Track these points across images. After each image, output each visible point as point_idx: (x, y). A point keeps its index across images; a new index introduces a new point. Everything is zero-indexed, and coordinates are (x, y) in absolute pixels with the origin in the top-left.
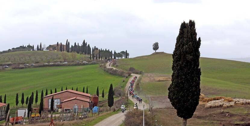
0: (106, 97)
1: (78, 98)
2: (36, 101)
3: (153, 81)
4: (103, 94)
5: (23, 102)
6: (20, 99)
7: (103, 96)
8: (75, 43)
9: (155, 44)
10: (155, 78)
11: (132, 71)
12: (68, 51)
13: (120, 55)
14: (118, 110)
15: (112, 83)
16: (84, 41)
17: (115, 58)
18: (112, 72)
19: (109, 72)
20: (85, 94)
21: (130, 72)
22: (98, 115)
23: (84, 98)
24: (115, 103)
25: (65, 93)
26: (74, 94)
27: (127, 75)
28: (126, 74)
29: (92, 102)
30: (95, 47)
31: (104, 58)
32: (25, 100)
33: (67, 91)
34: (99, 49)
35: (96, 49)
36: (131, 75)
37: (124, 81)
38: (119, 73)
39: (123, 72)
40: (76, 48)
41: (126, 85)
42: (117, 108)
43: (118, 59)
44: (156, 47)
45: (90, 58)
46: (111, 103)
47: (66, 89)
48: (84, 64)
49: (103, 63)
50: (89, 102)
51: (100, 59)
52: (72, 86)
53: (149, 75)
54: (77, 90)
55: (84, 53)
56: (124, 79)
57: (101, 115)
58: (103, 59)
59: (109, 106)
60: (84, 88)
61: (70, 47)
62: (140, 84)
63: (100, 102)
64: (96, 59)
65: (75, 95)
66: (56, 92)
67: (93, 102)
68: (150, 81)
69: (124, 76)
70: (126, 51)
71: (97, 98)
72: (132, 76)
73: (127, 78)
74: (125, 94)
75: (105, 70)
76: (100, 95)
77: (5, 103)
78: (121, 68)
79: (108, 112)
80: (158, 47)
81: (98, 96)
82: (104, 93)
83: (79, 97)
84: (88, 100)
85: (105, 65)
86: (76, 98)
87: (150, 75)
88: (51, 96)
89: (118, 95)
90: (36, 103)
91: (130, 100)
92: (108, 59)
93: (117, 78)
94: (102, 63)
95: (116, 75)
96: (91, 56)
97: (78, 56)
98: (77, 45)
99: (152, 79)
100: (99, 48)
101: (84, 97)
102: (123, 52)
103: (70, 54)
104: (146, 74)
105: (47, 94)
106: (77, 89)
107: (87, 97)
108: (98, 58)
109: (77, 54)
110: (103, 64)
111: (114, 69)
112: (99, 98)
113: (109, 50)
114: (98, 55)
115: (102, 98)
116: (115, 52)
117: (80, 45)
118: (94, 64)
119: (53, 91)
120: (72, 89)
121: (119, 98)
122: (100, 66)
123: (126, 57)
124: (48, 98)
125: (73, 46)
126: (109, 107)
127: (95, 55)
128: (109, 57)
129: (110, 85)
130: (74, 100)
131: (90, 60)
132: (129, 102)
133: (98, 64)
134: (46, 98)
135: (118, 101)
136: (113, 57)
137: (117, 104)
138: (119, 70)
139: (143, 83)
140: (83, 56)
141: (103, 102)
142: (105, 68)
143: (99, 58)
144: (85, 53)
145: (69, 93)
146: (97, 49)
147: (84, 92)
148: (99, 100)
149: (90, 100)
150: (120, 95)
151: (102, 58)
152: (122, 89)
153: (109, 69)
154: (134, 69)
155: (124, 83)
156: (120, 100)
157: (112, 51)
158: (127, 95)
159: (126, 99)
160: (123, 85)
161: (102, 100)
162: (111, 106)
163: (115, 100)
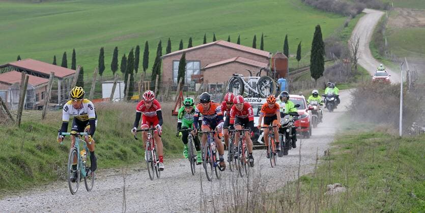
0: (306, 60)
1: (240, 60)
2: (146, 66)
3: (414, 27)
4: (298, 52)
5: (114, 67)
6: (108, 61)
7: (299, 58)
10: (420, 19)
11: (364, 3)
15: (320, 24)
18: (318, 6)
19: (313, 4)
20: (257, 51)
21: (362, 4)
23: (254, 61)
25: (211, 48)
26: (232, 50)
27: (354, 11)
28: (352, 8)
29: (272, 70)
32: (119, 63)
33: (215, 44)
36: (363, 11)
37: (346, 25)
38: (336, 7)
39: (345, 5)
41: (351, 34)
46: (317, 70)
47: (215, 40)
50: (265, 70)
52: (227, 35)
53: (405, 13)
54: (239, 43)
56: (348, 21)
59: (313, 76)
60: (255, 37)
62: (384, 32)
63: (291, 70)
65: (235, 52)
66: (190, 46)
67: (275, 69)
68: (407, 25)
69: (347, 14)
71: (286, 60)
72: (365, 13)
73: (354, 17)
74: (349, 52)
75: (303, 1)
76: (292, 56)
77: (74, 68)
81: (287, 56)
82: (301, 49)
83: (243, 59)
84: (264, 65)
86: (237, 60)
87: (408, 12)
88: (179, 54)
89: (334, 56)
90: (144, 70)
91: (360, 66)
95: (330, 11)
99: (412, 20)
101: (255, 57)
104: (398, 11)
105: (169, 50)
106: (239, 39)
107: (261, 58)
112: (289, 61)
115: (296, 61)
119: (186, 44)
120: (229, 41)
121: (336, 63)
124: (173, 58)
126: (313, 79)
130: (233, 65)
132: (359, 70)
134: (167, 59)
135: (334, 68)
137: (329, 75)
139: (391, 31)
141: (298, 72)
145: (221, 48)
147: (254, 46)
148: (290, 66)
149: (269, 65)
150: (338, 55)
152: (343, 43)
155: (346, 28)
156: (338, 66)
158: (355, 54)
159: (353, 64)
160: (344, 34)
161: (297, 67)
162: (319, 77)
163: (327, 65)
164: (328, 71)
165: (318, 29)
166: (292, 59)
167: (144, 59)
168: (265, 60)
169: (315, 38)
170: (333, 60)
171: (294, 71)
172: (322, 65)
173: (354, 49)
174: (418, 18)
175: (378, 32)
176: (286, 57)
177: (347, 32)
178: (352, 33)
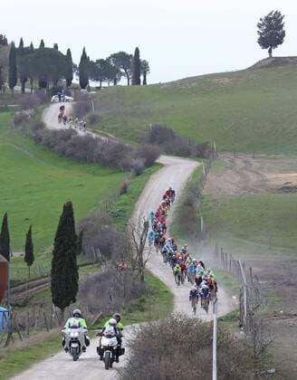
0: (44, 261)
3: (257, 192)
4: (29, 248)
7: (29, 258)
9: (268, 19)
10: (268, 176)
13: (105, 69)
15: (71, 200)
17: (84, 84)
19: (56, 148)
21: (155, 147)
22: (7, 344)
24: (85, 292)
27: (140, 162)
28: (135, 157)
31: (36, 85)
34: (9, 42)
36: (157, 161)
37: (124, 191)
38: (104, 153)
39: (121, 148)
43: (98, 88)
44: (272, 32)
49: (27, 104)
51: (18, 88)
53: (239, 163)
56: (127, 181)
57: (19, 344)
58: (27, 90)
59: (56, 302)
62: (197, 204)
63: (16, 283)
68: (245, 188)
69: (126, 168)
70: (137, 51)
71: (4, 265)
72: (161, 166)
73: (138, 173)
74: (130, 248)
75: (38, 140)
76: (18, 254)
78: (113, 130)
79: (51, 331)
80: (283, 34)
82: (34, 242)
85: (38, 113)
87: (245, 162)
89: (100, 255)
91: (151, 275)
92: (51, 86)
93: (94, 174)
94: (25, 109)
95: (92, 162)
99: (253, 178)
102: (121, 58)
104: (225, 158)
108: (7, 85)
110: (27, 112)
111: (81, 133)
112: (10, 266)
113: (56, 46)
115: (25, 265)
116: (84, 57)
121: (103, 269)
122: (18, 121)
123: (136, 81)
126: (57, 309)
128: (56, 81)
129: (61, 210)
132: (150, 284)
133: (7, 109)
135: (98, 279)
136: (76, 80)
137: (91, 296)
138: (103, 138)
139: (214, 201)
141: (29, 287)
142: (39, 131)
143: (12, 85)
148: (12, 275)
150: (107, 252)
151: (23, 82)
152: (115, 228)
153: (55, 133)
154: (174, 137)
155: (124, 196)
156: (107, 276)
157: (69, 51)
158: (140, 253)
159: (136, 272)
160: (121, 208)
161: (27, 277)
162: (68, 305)
163: (85, 274)
164: (88, 286)
165: (68, 209)
166: (17, 261)
169: (60, 228)
170: (98, 262)
171: (21, 286)
173: (139, 244)
174: (266, 174)
175: (185, 204)
176: (5, 260)
177: (126, 204)
178: (136, 205)
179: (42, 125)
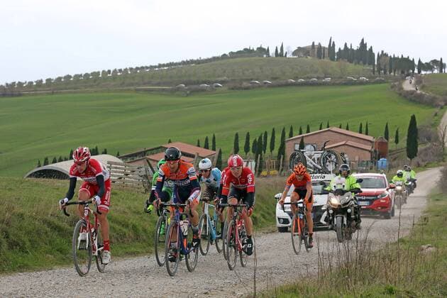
0: (403, 143)
1: (349, 143)
2: (272, 148)
4: (397, 137)
5: (247, 149)
6: (242, 144)
7: (397, 141)
8: (346, 44)
12: (332, 59)
13: (428, 66)
14: (425, 166)
15: (415, 114)
16: (363, 40)
17: (419, 72)
18: (413, 99)
19: (408, 98)
20: (363, 136)
23: (360, 144)
24: (420, 154)
25: (325, 133)
26: (343, 136)
27: (443, 103)
28: (441, 101)
29: (375, 151)
30: (383, 52)
31: (400, 73)
32: (251, 145)
33: (329, 130)
35: (383, 55)
37: (436, 115)
38: (427, 100)
39: (434, 98)
40: (347, 53)
41: (440, 122)
42: (423, 161)
43: (425, 74)
45: (374, 71)
46: (412, 152)
47: (328, 127)
48: (362, 83)
49: (396, 80)
50: (370, 151)
51: (392, 74)
52: (339, 122)
54: (347, 129)
55: (361, 62)
56: (437, 111)
58: (396, 75)
59: (409, 157)
60: (361, 125)
61: (337, 50)
63: (390, 151)
64: (385, 73)
65: (345, 136)
66: (308, 132)
67: (377, 150)
69: (437, 106)
70: (441, 59)
71: (386, 144)
73: (442, 108)
74: (439, 136)
75: (400, 94)
76: (392, 139)
77: (214, 149)
78: (431, 91)
81: (387, 139)
82: (399, 135)
83: (351, 142)
84: (369, 148)
85: (400, 84)
86: (346, 144)
88: (299, 138)
89: (426, 140)
90: (271, 151)
92: (406, 73)
93: (423, 108)
95: (422, 104)
96: (374, 69)
97: (351, 67)
98: (350, 48)
100: (391, 54)
101: (361, 141)
102: (435, 62)
103: (334, 64)
105: (291, 135)
106: (348, 126)
107: (366, 142)
108: (388, 73)
109: (348, 63)
110: (396, 83)
113: (408, 57)
114: (388, 67)
115: (395, 144)
116: (419, 61)
117: (355, 48)
118: (381, 82)
119: (304, 130)
120: (340, 128)
121: (428, 146)
122: (392, 87)
123: (441, 71)
124: (295, 142)
125: (342, 48)
126: (408, 159)
127: (383, 67)
128: (408, 71)
129: (410, 118)
130: (343, 147)
131: (373, 75)
133: (387, 82)
134: (290, 142)
135: (426, 150)
136: (416, 71)
137: (422, 156)
138: (427, 94)
140: (360, 67)
141: (397, 153)
142: (401, 91)
143: (390, 72)
144: (364, 64)
145: (333, 133)
146: (386, 55)
147: (361, 132)
148: (390, 148)
149: (372, 147)
150: (429, 139)
151: (395, 71)
152: (432, 129)
153: (407, 92)
155: (436, 117)
156: (429, 148)
157: (413, 59)
158: (443, 138)
159: (441, 146)
160: (434, 122)
161: (395, 149)
162: (413, 158)
163: (420, 148)
164: (421, 152)
165: (413, 118)
166: (391, 142)
167: (271, 143)
168: (370, 143)
169: (410, 126)
170: (425, 143)
171: (393, 152)
172: (416, 147)
173: (443, 134)
176: (386, 141)
177: (437, 120)
179: (402, 88)
